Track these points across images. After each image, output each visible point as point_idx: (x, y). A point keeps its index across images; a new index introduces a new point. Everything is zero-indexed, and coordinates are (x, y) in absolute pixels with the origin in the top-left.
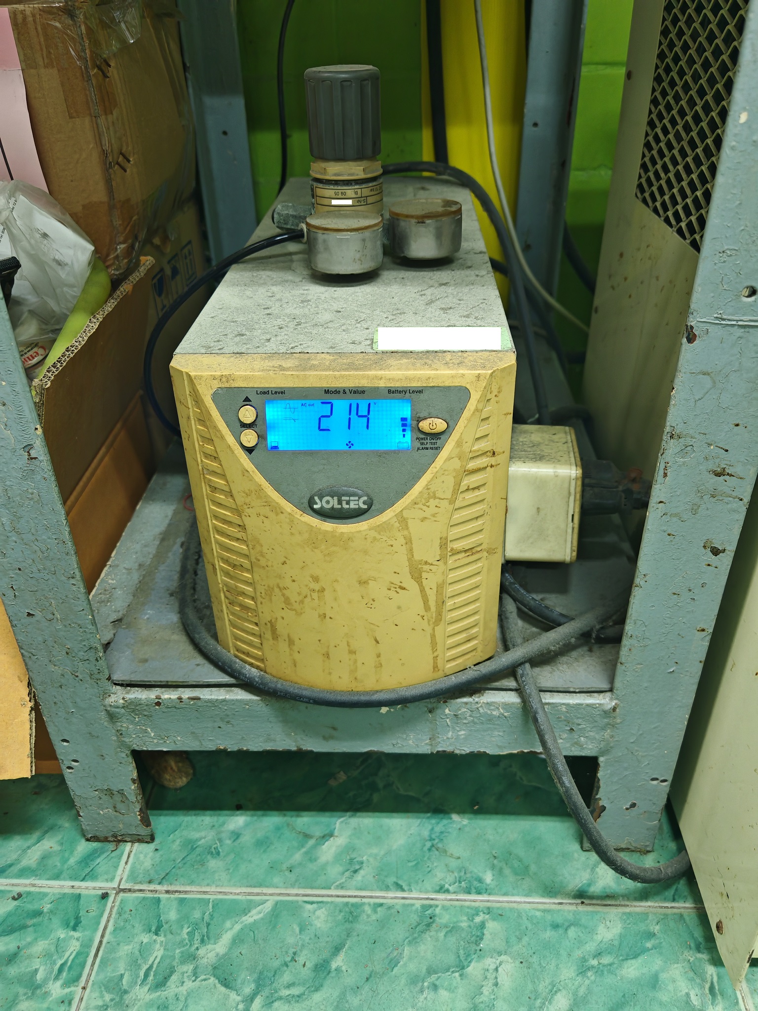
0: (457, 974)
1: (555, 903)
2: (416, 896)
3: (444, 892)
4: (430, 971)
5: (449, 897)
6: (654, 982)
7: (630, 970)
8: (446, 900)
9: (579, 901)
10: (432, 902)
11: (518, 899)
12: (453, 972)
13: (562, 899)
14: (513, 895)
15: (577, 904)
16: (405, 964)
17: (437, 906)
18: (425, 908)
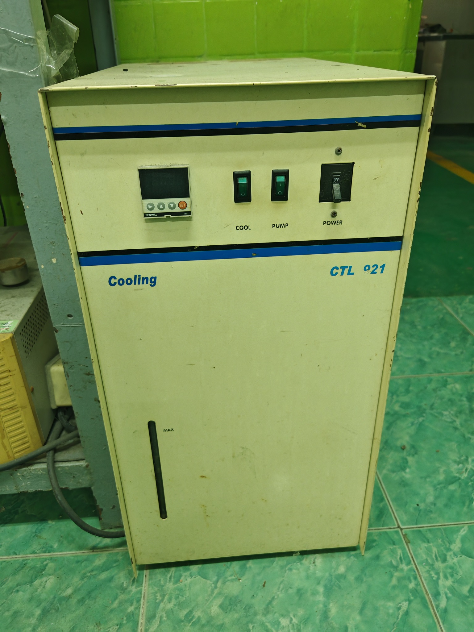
0: (29, 585)
1: (81, 553)
2: (21, 557)
3: (34, 553)
4: (17, 585)
5: (36, 555)
6: (111, 579)
7: (103, 576)
8: (34, 556)
9: (92, 551)
10: (27, 558)
11: (65, 553)
12: (27, 584)
13: (84, 551)
14: (64, 551)
15: (90, 552)
16: (8, 584)
17: (29, 559)
18: (23, 561)
